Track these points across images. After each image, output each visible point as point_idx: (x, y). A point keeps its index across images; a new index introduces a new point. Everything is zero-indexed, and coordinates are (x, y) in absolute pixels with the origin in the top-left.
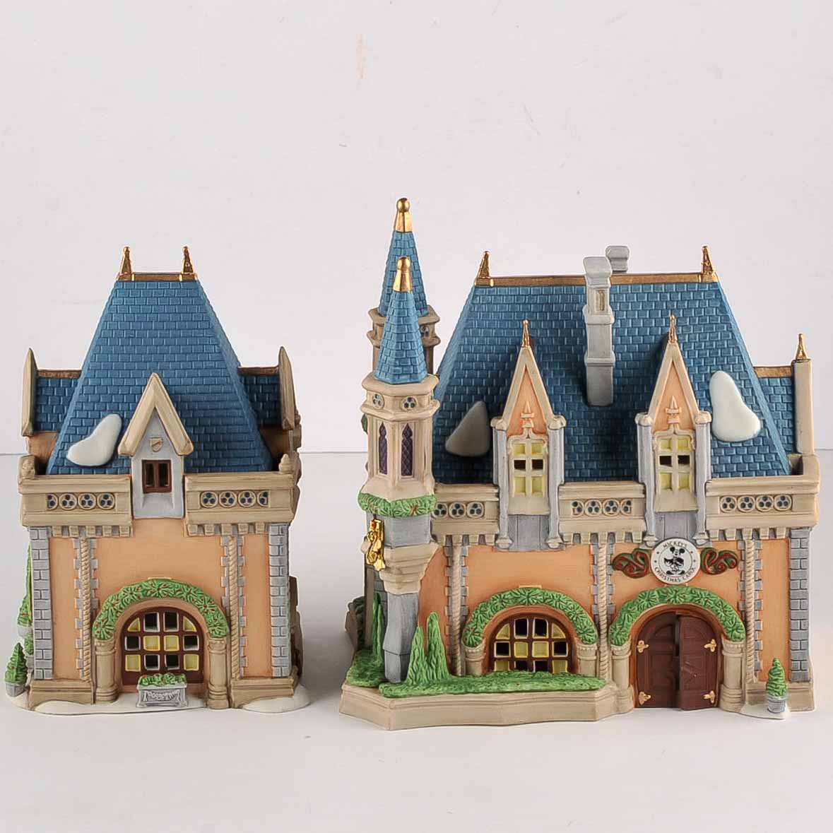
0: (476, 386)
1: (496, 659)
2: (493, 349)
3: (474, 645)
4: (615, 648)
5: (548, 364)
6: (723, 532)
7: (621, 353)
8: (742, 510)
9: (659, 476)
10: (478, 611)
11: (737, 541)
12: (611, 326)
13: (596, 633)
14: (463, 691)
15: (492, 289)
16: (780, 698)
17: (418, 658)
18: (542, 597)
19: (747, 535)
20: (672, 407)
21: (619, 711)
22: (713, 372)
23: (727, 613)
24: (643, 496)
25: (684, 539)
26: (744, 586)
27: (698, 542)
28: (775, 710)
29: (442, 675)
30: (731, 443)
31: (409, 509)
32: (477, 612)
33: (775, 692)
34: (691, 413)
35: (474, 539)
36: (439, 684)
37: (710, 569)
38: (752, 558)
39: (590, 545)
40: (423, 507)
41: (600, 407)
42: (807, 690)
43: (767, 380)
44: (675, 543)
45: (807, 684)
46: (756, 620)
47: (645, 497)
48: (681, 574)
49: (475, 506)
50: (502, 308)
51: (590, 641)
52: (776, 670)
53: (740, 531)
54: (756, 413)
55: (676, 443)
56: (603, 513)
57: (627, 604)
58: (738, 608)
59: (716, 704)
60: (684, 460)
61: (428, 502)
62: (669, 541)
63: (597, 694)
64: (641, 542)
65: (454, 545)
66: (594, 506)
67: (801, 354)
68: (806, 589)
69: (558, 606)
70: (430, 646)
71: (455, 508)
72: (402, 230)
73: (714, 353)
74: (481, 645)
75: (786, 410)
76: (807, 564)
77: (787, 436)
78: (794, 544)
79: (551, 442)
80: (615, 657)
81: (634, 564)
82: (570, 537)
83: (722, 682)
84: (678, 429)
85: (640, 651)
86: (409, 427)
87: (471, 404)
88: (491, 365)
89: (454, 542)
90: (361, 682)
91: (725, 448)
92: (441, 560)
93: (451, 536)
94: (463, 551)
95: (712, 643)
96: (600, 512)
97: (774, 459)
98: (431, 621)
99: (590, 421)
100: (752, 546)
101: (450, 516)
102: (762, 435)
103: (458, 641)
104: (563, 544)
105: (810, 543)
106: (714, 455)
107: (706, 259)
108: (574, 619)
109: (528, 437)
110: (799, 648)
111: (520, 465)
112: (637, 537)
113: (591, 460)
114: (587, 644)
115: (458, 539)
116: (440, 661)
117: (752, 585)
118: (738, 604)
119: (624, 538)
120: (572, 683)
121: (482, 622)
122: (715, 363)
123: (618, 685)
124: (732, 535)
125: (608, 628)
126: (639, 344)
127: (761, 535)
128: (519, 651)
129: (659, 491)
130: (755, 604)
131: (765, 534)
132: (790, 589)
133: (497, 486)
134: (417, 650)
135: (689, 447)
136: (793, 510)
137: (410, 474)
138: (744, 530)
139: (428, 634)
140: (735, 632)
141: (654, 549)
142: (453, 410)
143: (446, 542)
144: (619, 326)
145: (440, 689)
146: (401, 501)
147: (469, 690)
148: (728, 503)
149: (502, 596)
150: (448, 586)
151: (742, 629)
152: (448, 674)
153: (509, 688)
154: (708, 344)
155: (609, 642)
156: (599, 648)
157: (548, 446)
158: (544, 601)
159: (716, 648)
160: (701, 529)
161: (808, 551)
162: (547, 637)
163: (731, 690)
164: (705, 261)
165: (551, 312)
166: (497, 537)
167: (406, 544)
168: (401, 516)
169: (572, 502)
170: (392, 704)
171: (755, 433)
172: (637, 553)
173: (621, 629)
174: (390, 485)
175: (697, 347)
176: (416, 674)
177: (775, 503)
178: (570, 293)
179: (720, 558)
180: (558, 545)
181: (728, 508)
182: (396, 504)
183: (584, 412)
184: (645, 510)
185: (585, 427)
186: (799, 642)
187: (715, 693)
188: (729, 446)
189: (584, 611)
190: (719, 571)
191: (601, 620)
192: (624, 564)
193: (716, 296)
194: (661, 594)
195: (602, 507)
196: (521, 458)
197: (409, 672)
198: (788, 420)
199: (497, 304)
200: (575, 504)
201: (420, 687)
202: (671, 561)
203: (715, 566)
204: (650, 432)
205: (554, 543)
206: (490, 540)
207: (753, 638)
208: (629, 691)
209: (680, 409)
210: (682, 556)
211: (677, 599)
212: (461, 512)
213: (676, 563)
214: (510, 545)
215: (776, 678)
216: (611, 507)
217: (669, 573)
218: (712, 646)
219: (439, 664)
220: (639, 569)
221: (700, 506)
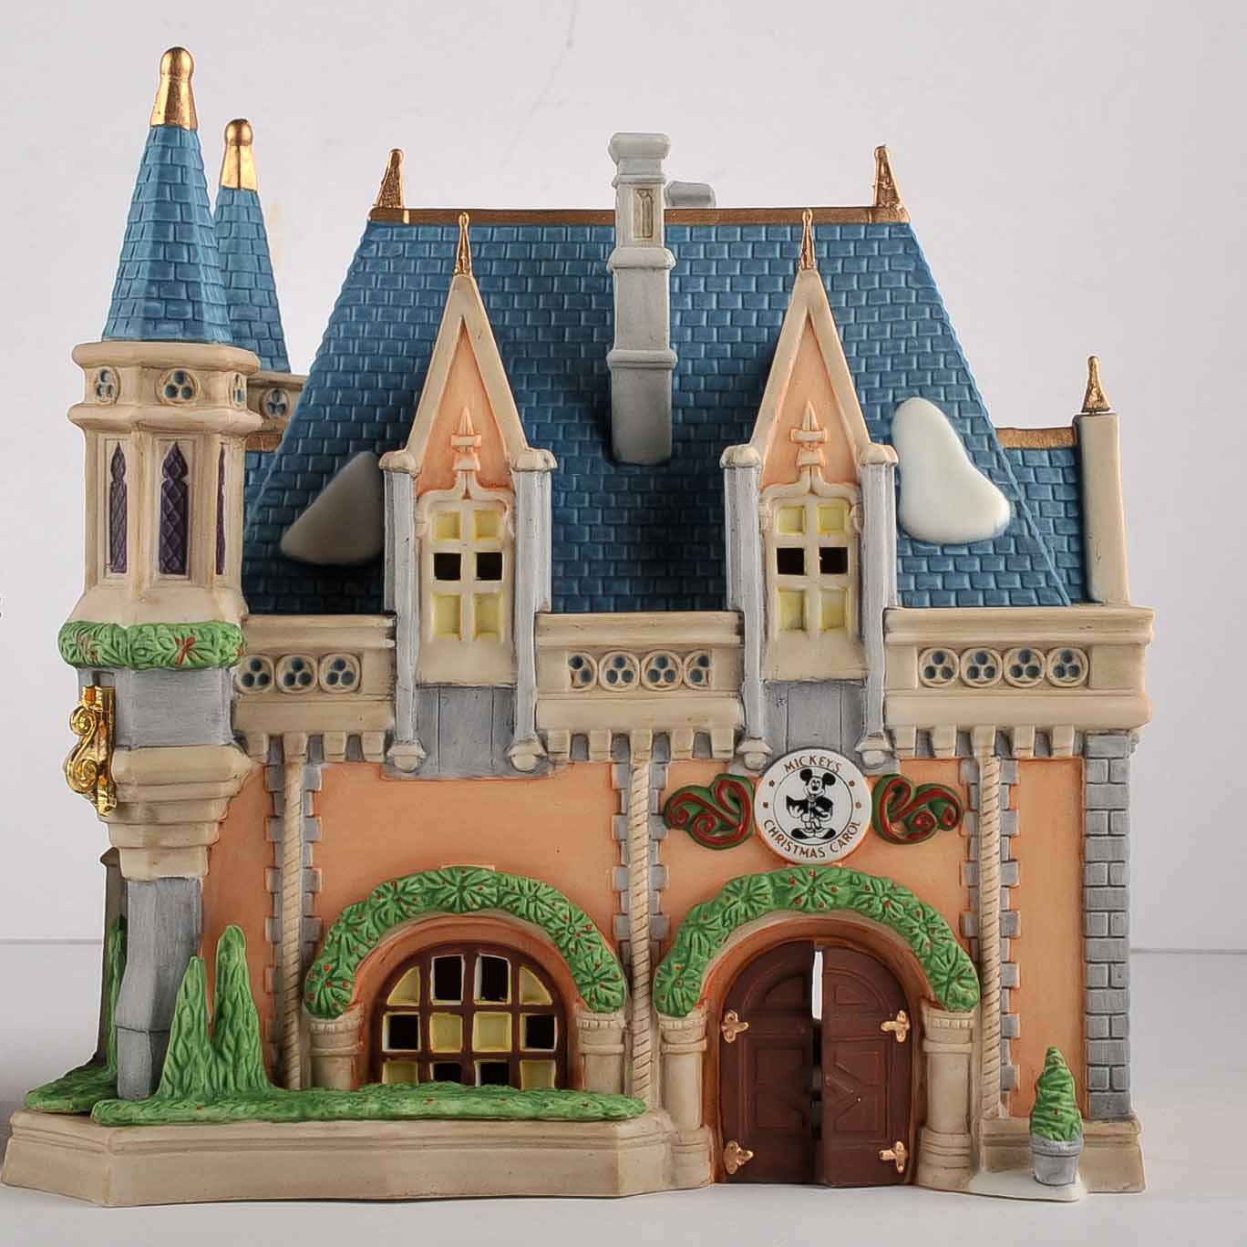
0: (359, 421)
1: (385, 1056)
2: (402, 348)
3: (330, 1013)
4: (669, 1023)
5: (525, 379)
6: (926, 736)
7: (693, 360)
8: (971, 682)
9: (776, 596)
10: (343, 925)
11: (960, 760)
12: (668, 272)
13: (623, 983)
14: (295, 1114)
15: (405, 230)
16: (1064, 1145)
17: (190, 1032)
18: (495, 890)
19: (984, 742)
20: (806, 425)
21: (676, 1181)
22: (898, 400)
23: (937, 935)
24: (737, 639)
25: (834, 751)
26: (976, 874)
27: (868, 758)
28: (1053, 1181)
29: (249, 1080)
30: (943, 547)
31: (174, 647)
32: (338, 928)
33: (1054, 1129)
34: (852, 442)
35: (336, 745)
36: (239, 1097)
37: (896, 829)
38: (996, 802)
39: (610, 764)
40: (208, 645)
41: (641, 466)
42: (1126, 1142)
43: (1019, 453)
44: (812, 759)
45: (1125, 1124)
46: (1004, 962)
47: (743, 642)
48: (825, 837)
49: (340, 664)
50: (425, 266)
51: (607, 1003)
52: (1055, 1075)
53: (966, 736)
54: (1000, 487)
55: (816, 516)
56: (641, 684)
57: (696, 909)
58: (961, 930)
59: (908, 1177)
60: (833, 561)
61: (219, 634)
62: (797, 755)
63: (622, 1129)
64: (731, 755)
65: (287, 759)
66: (620, 670)
67: (1094, 398)
68: (1124, 886)
69: (532, 911)
70: (221, 1005)
71: (291, 670)
72: (234, 185)
73: (901, 362)
74: (348, 1015)
75: (1063, 515)
76: (1124, 821)
77: (1067, 569)
78: (1095, 772)
79: (520, 505)
80: (670, 1048)
81: (716, 813)
82: (561, 741)
83: (923, 1121)
84: (820, 480)
85: (730, 1038)
86: (179, 453)
87: (345, 456)
88: (394, 379)
89: (288, 750)
90: (55, 1102)
91: (930, 557)
92: (256, 798)
93: (281, 737)
94: (310, 778)
95: (899, 1018)
96: (635, 682)
97: (1043, 584)
98: (228, 946)
99: (616, 495)
100: (994, 772)
101: (279, 690)
102: (1014, 531)
103: (293, 1004)
104: (547, 760)
105: (1131, 770)
106: (905, 572)
107: (885, 175)
108: (572, 945)
109: (467, 496)
110: (1107, 1035)
111: (447, 567)
112: (722, 744)
113: (617, 578)
114: (600, 1011)
115: (297, 743)
116: (245, 1045)
117: (994, 872)
118: (961, 918)
119: (690, 747)
120: (562, 1102)
121: (350, 953)
122: (904, 384)
123: (674, 1119)
124: (946, 745)
125: (651, 972)
126: (732, 344)
127: (1017, 744)
128: (441, 1036)
129: (775, 633)
130: (1000, 919)
131: (1025, 743)
132: (1084, 886)
133: (391, 614)
134: (187, 1009)
135: (847, 527)
136: (1092, 684)
137: (181, 571)
138: (977, 730)
139: (218, 977)
140: (955, 985)
141: (761, 776)
142: (304, 471)
143: (269, 753)
144: (690, 307)
145: (241, 1109)
146: (155, 627)
147: (309, 1111)
148: (939, 666)
149: (400, 885)
150: (274, 868)
151: (972, 979)
152: (265, 1081)
153: (409, 1107)
154: (887, 345)
155: (654, 1005)
156: (629, 1023)
157: (514, 517)
158: (500, 900)
159: (909, 1033)
160: (874, 724)
161: (1126, 790)
162: (509, 1000)
163: (944, 1140)
164: (880, 178)
165: (537, 276)
166: (389, 740)
167: (167, 741)
168: (151, 662)
169: (568, 656)
170: (115, 1140)
171: (998, 525)
172: (720, 788)
173: (683, 971)
174: (130, 592)
175: (864, 351)
176: (181, 1069)
177: (1048, 668)
178: (580, 239)
179: (917, 801)
180: (534, 759)
181: (939, 676)
182: (141, 632)
183: (605, 476)
184: (740, 675)
185: (606, 507)
186: (1106, 1018)
187: (907, 1147)
188: (939, 553)
189: (594, 928)
190: (915, 834)
191: (635, 952)
192: (692, 811)
193: (905, 250)
194: (779, 883)
195: (640, 669)
196: (449, 547)
197: (166, 1066)
198: (1069, 536)
199: (416, 259)
200: (577, 663)
201: (191, 1101)
202: (803, 805)
203: (906, 823)
204: (754, 485)
205: (524, 757)
206: (372, 747)
207: (997, 1005)
208: (703, 1139)
209: (826, 431)
210: (829, 792)
211: (817, 895)
212: (307, 680)
213: (813, 810)
214: (423, 761)
215: (1055, 1093)
216: (663, 672)
217: (797, 834)
218: (898, 1026)
219: (243, 1052)
220: (727, 826)
221: (871, 667)
